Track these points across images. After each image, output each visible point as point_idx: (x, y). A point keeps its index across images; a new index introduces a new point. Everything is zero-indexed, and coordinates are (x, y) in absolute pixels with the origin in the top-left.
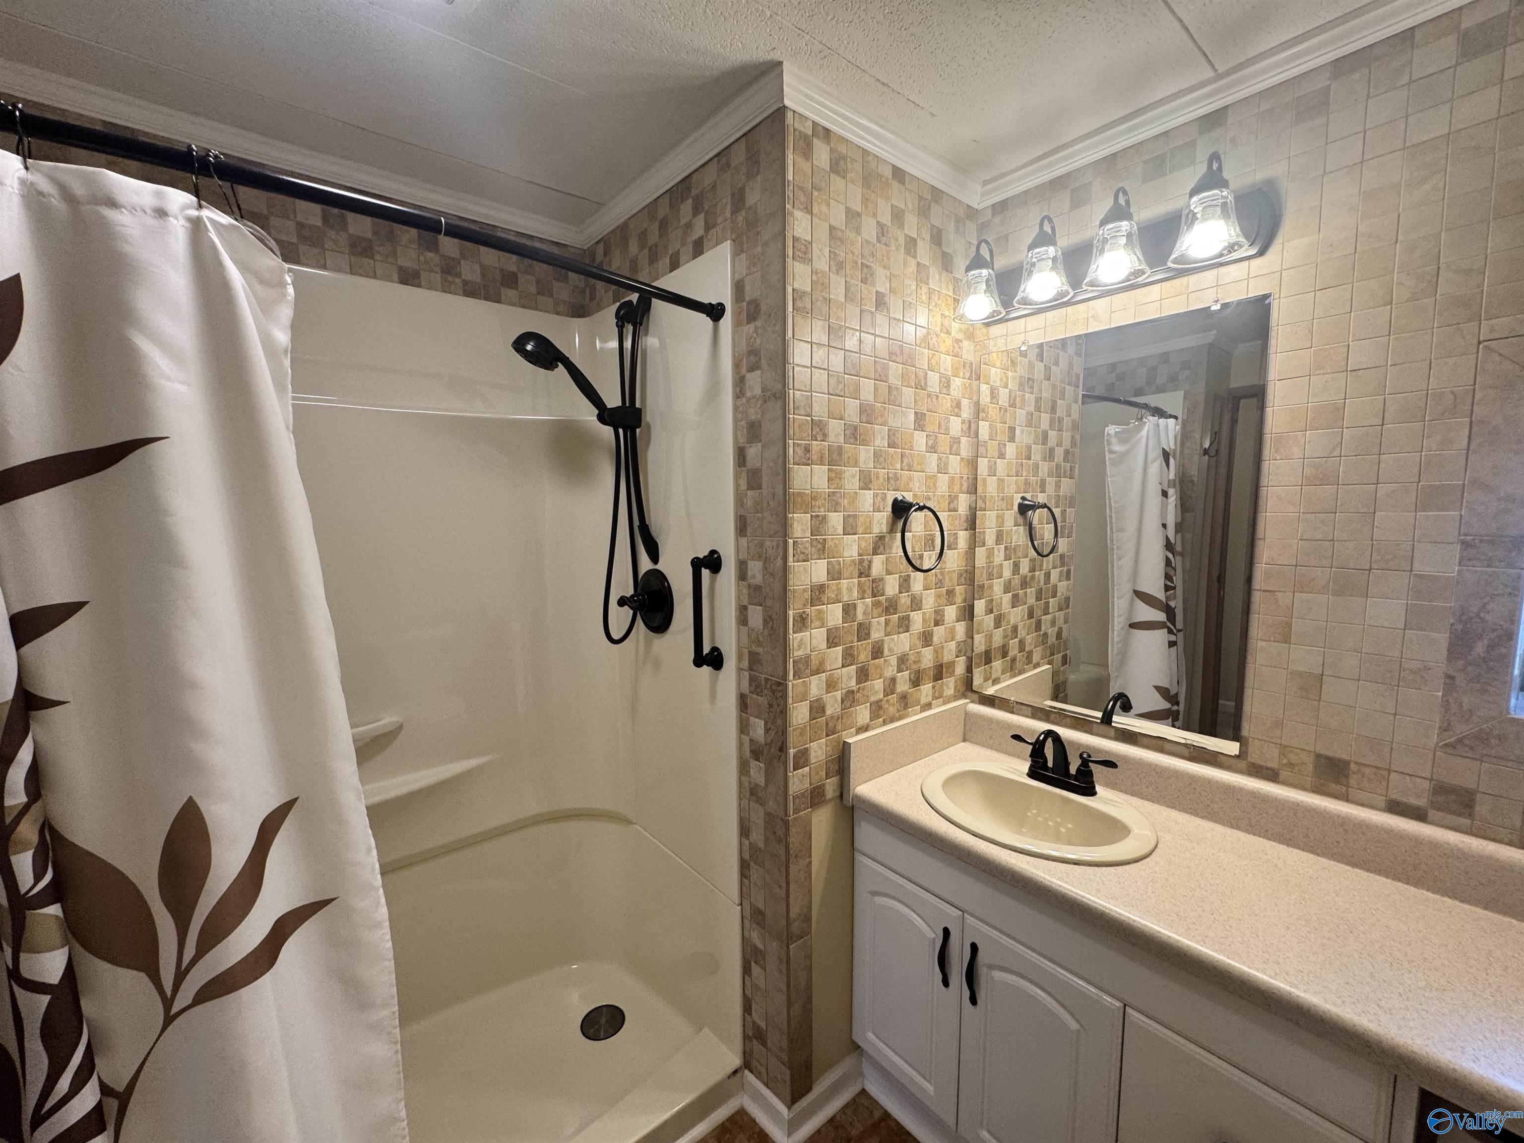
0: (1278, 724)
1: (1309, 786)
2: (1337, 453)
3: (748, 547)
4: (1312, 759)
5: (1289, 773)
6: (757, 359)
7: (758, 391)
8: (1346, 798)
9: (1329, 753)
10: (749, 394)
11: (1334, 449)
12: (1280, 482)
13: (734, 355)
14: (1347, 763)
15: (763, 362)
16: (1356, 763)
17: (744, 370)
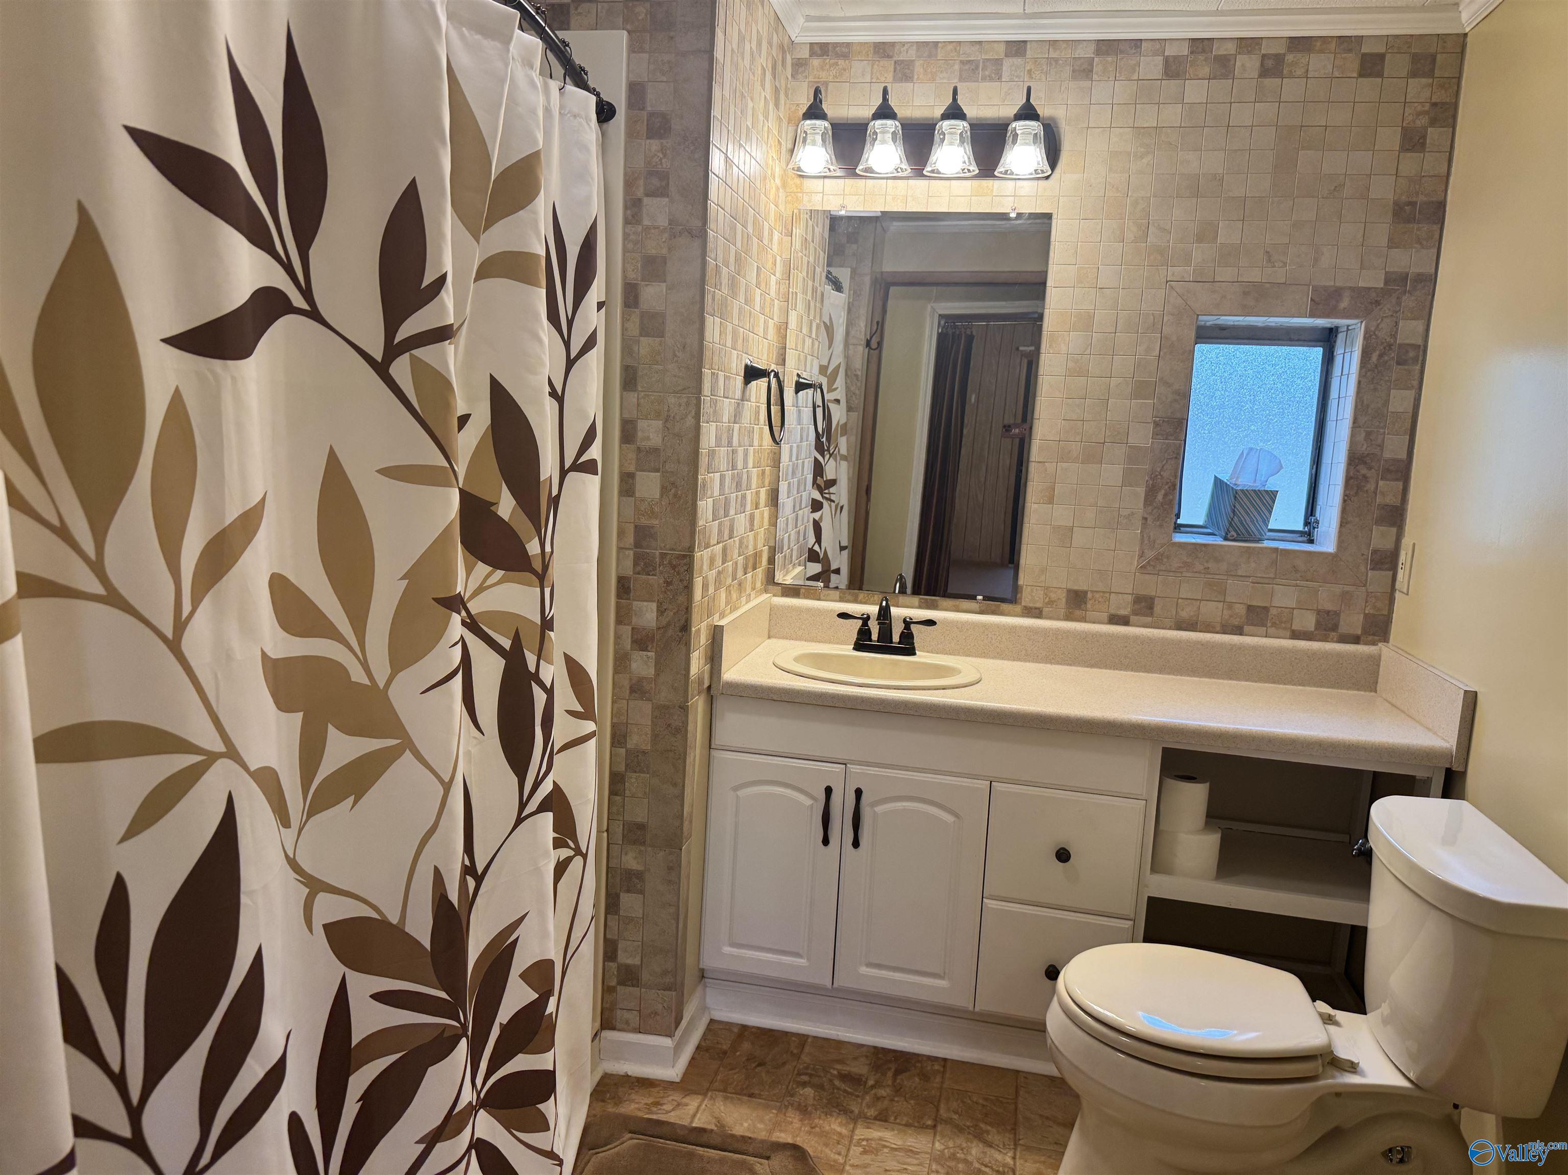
0: (1043, 570)
1: (1062, 617)
2: (1088, 352)
3: (638, 405)
4: (1064, 595)
5: (1051, 609)
6: (664, 184)
7: (663, 221)
8: (1083, 620)
9: (1076, 588)
10: (646, 222)
11: (1086, 349)
12: (1052, 372)
13: (625, 174)
14: (1086, 593)
15: (672, 189)
16: (1092, 591)
17: (640, 193)
